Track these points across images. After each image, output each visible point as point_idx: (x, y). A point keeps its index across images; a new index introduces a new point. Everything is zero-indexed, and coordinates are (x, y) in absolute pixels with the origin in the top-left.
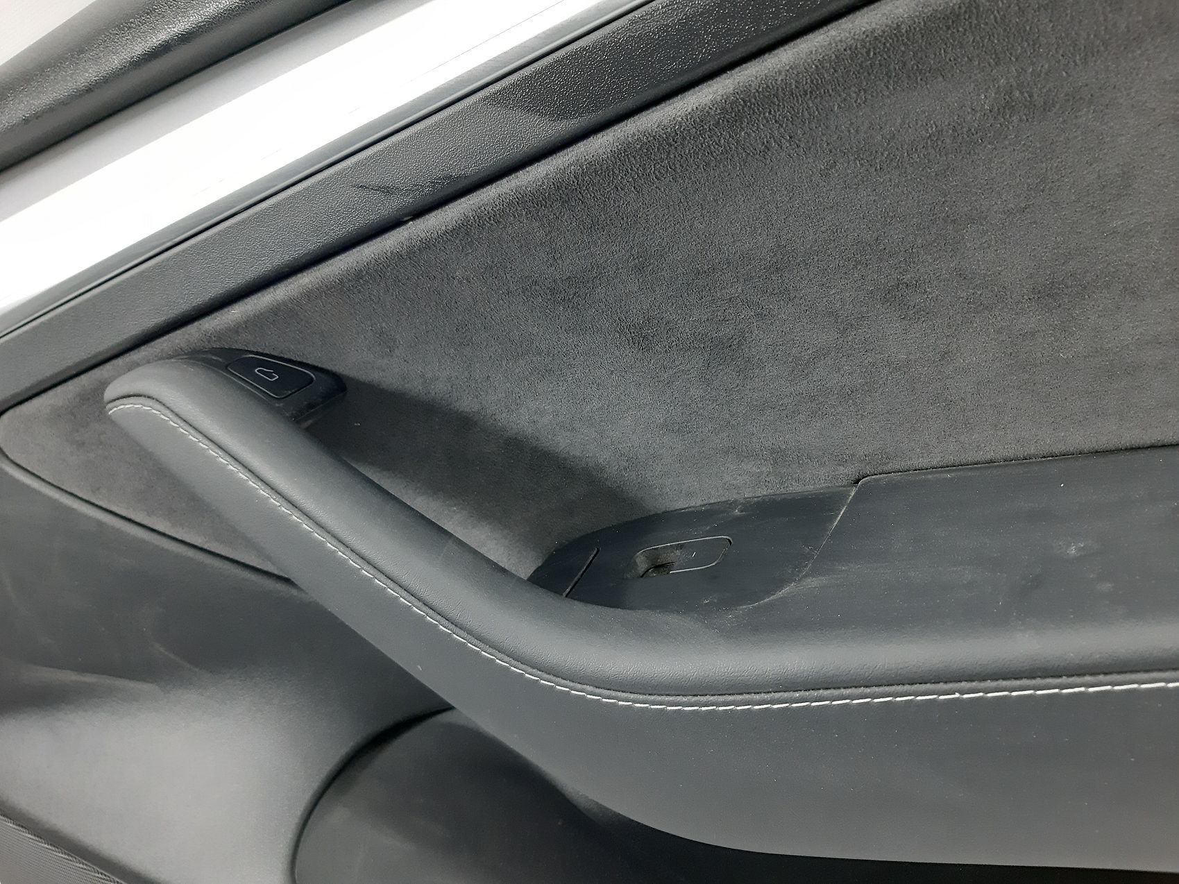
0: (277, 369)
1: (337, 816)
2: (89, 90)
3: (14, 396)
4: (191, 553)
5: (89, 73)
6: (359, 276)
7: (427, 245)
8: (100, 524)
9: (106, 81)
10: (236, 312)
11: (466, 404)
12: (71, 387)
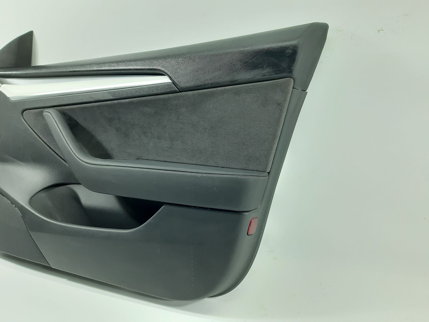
0: (69, 117)
1: (43, 195)
2: (63, 72)
3: (30, 108)
4: (43, 143)
5: (64, 70)
6: (85, 108)
7: (94, 107)
8: (32, 133)
9: (66, 72)
10: (67, 107)
11: (93, 133)
12: (39, 110)
